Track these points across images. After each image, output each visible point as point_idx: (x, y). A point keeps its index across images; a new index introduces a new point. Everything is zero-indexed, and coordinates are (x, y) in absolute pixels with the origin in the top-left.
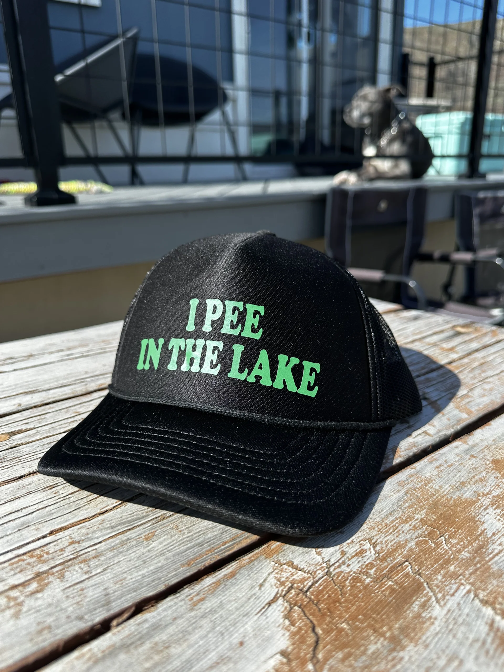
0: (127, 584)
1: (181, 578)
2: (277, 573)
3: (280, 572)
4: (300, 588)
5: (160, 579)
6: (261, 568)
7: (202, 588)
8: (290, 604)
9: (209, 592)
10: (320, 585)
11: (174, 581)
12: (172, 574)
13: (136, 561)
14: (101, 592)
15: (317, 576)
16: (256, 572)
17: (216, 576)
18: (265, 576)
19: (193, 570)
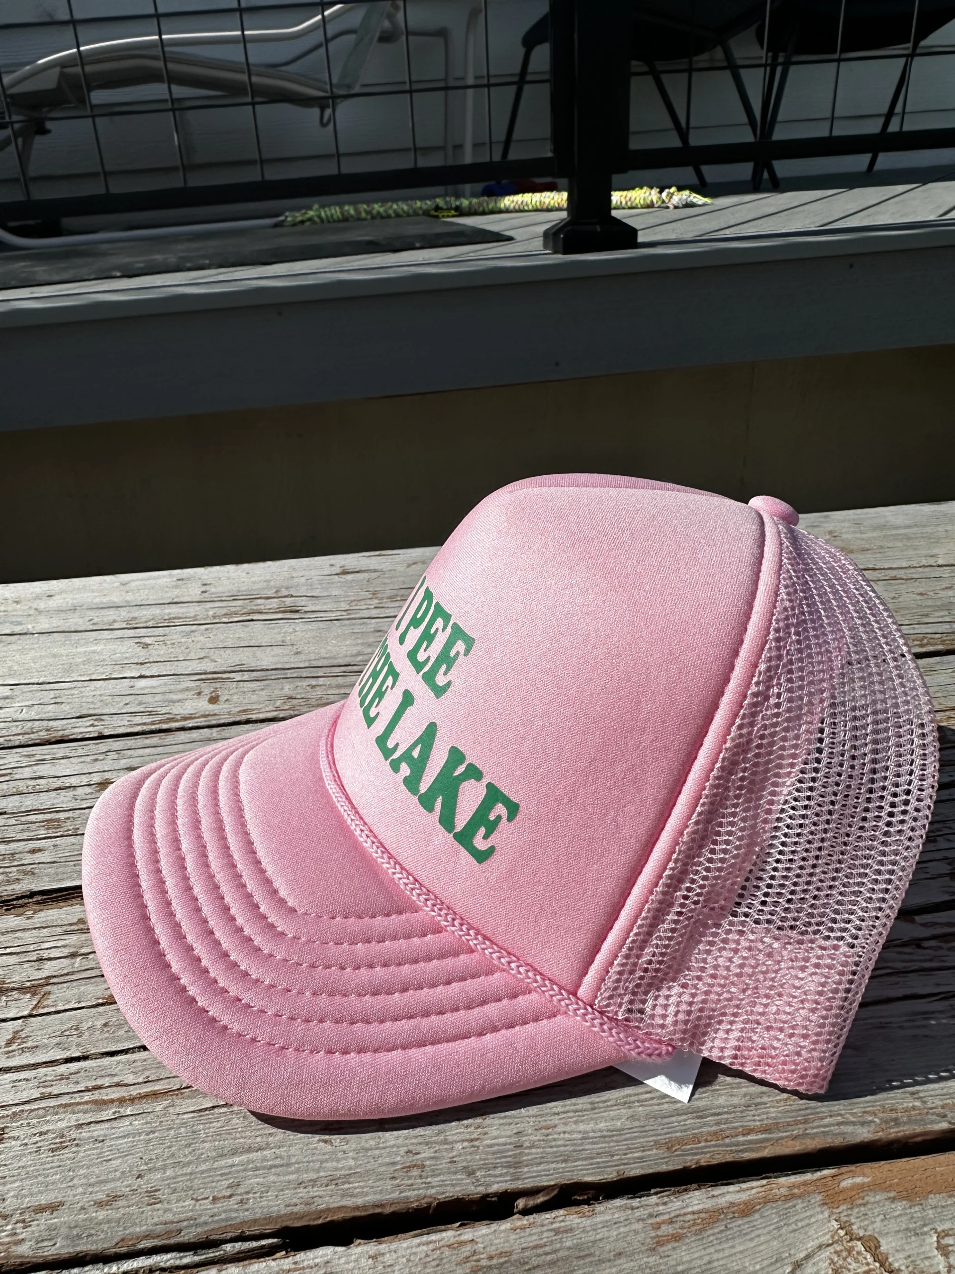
0: (555, 1140)
1: (651, 1171)
2: (836, 1252)
3: (844, 1254)
5: (613, 1156)
6: (807, 1221)
7: (683, 1211)
11: (635, 1171)
12: (636, 1155)
14: (510, 1137)
16: (794, 1227)
17: (713, 1196)
19: (675, 1164)
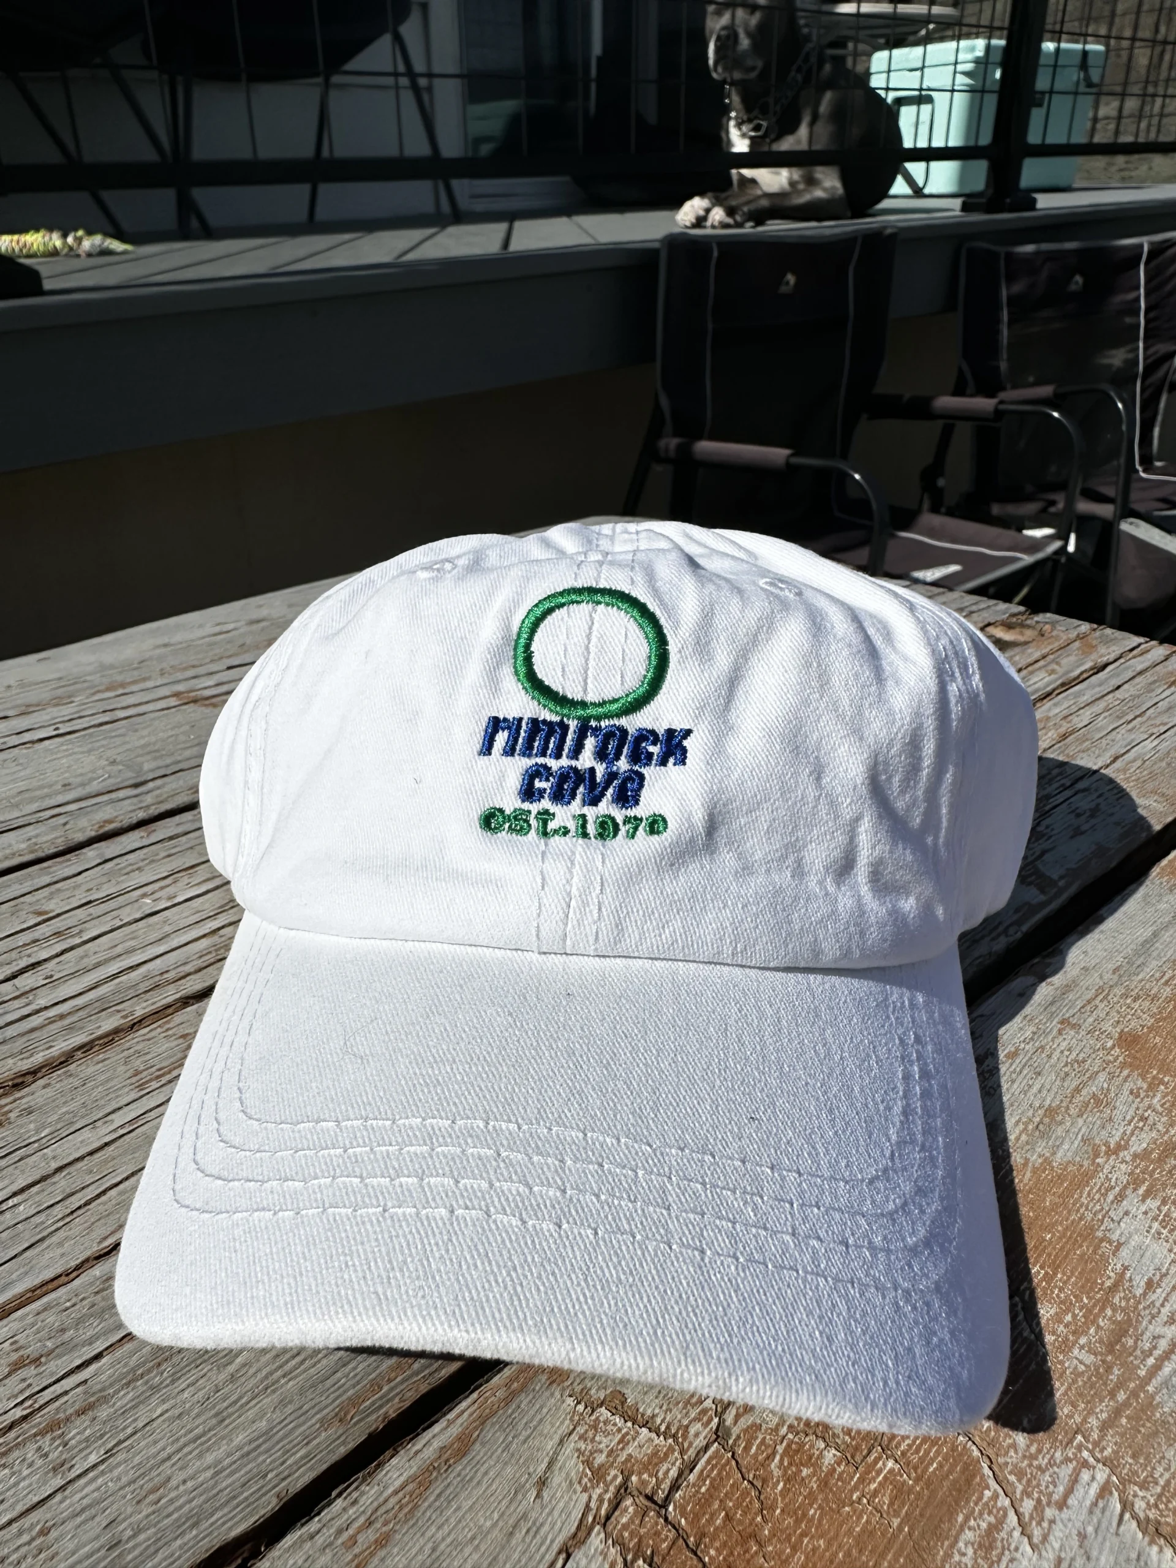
0: (172, 1501)
1: (325, 1467)
2: (582, 1437)
3: (590, 1434)
4: (648, 1491)
5: (266, 1475)
6: (539, 1417)
7: (381, 1499)
8: (624, 1549)
9: (401, 1515)
10: (701, 1478)
11: (303, 1478)
12: (299, 1455)
13: (198, 1415)
14: (97, 1538)
15: (691, 1444)
16: (525, 1434)
17: (416, 1453)
18: (550, 1445)
19: (355, 1437)
